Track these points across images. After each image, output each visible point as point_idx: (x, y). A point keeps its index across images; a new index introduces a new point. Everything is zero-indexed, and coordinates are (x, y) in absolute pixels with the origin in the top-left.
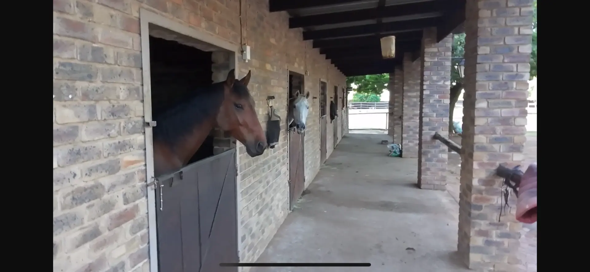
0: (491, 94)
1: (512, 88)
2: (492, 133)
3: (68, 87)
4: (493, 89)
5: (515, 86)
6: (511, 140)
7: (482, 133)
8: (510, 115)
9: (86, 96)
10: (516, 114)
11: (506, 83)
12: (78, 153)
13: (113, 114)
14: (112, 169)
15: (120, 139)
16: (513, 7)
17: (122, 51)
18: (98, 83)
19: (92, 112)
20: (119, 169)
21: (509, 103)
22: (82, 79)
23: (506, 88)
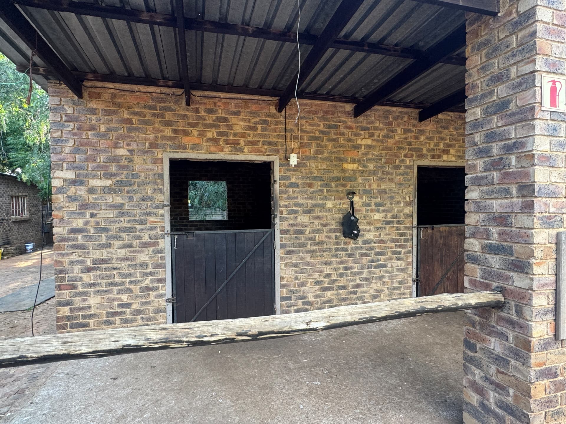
0: (483, 178)
1: (509, 165)
2: (485, 237)
3: (119, 189)
4: (485, 170)
5: (513, 163)
6: (510, 252)
7: (473, 236)
8: (508, 210)
9: (128, 192)
10: (517, 209)
11: (501, 159)
12: (123, 213)
13: (143, 200)
14: (141, 222)
15: (148, 210)
16: (507, 37)
17: (150, 173)
18: (136, 187)
19: (131, 199)
20: (146, 224)
21: (507, 191)
22: (127, 186)
23: (501, 167)
